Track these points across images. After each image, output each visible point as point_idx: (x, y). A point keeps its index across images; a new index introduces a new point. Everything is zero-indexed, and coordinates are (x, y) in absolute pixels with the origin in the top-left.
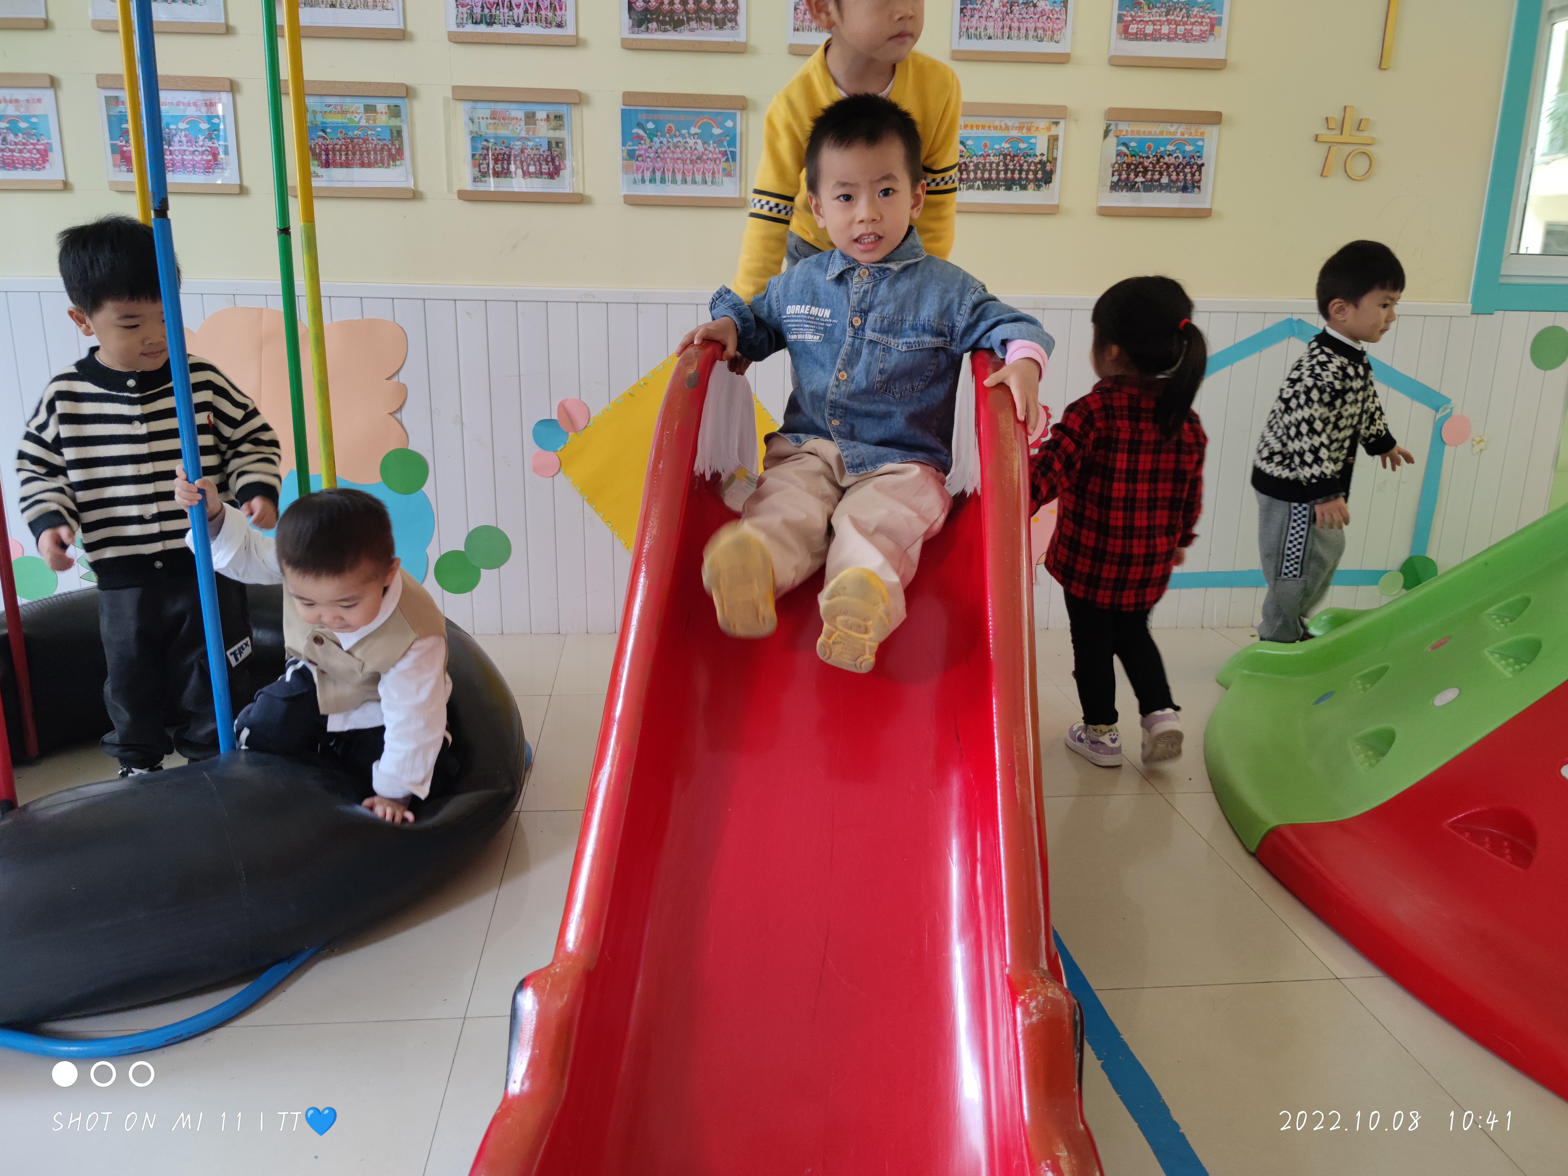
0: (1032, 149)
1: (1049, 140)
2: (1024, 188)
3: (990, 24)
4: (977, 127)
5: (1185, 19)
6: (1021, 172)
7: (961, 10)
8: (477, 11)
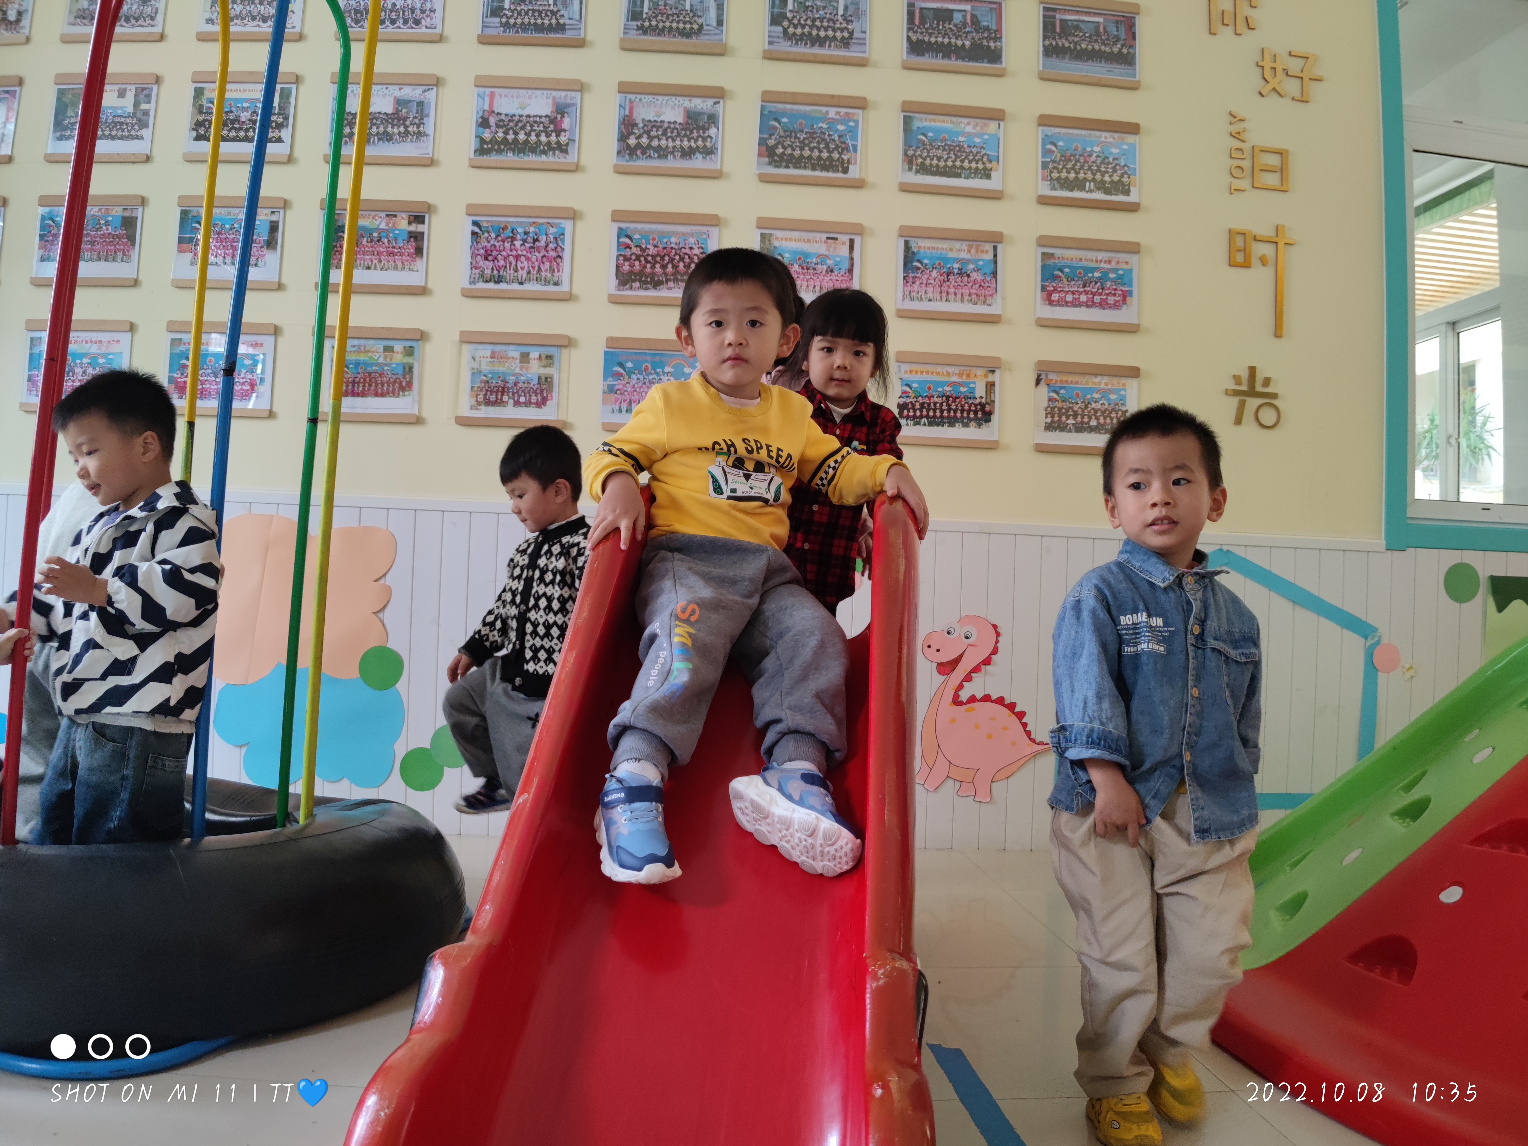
0: (972, 392)
1: (986, 385)
2: (966, 425)
3: (930, 289)
4: (922, 372)
5: (1100, 291)
6: (962, 411)
7: (904, 278)
8: (488, 272)
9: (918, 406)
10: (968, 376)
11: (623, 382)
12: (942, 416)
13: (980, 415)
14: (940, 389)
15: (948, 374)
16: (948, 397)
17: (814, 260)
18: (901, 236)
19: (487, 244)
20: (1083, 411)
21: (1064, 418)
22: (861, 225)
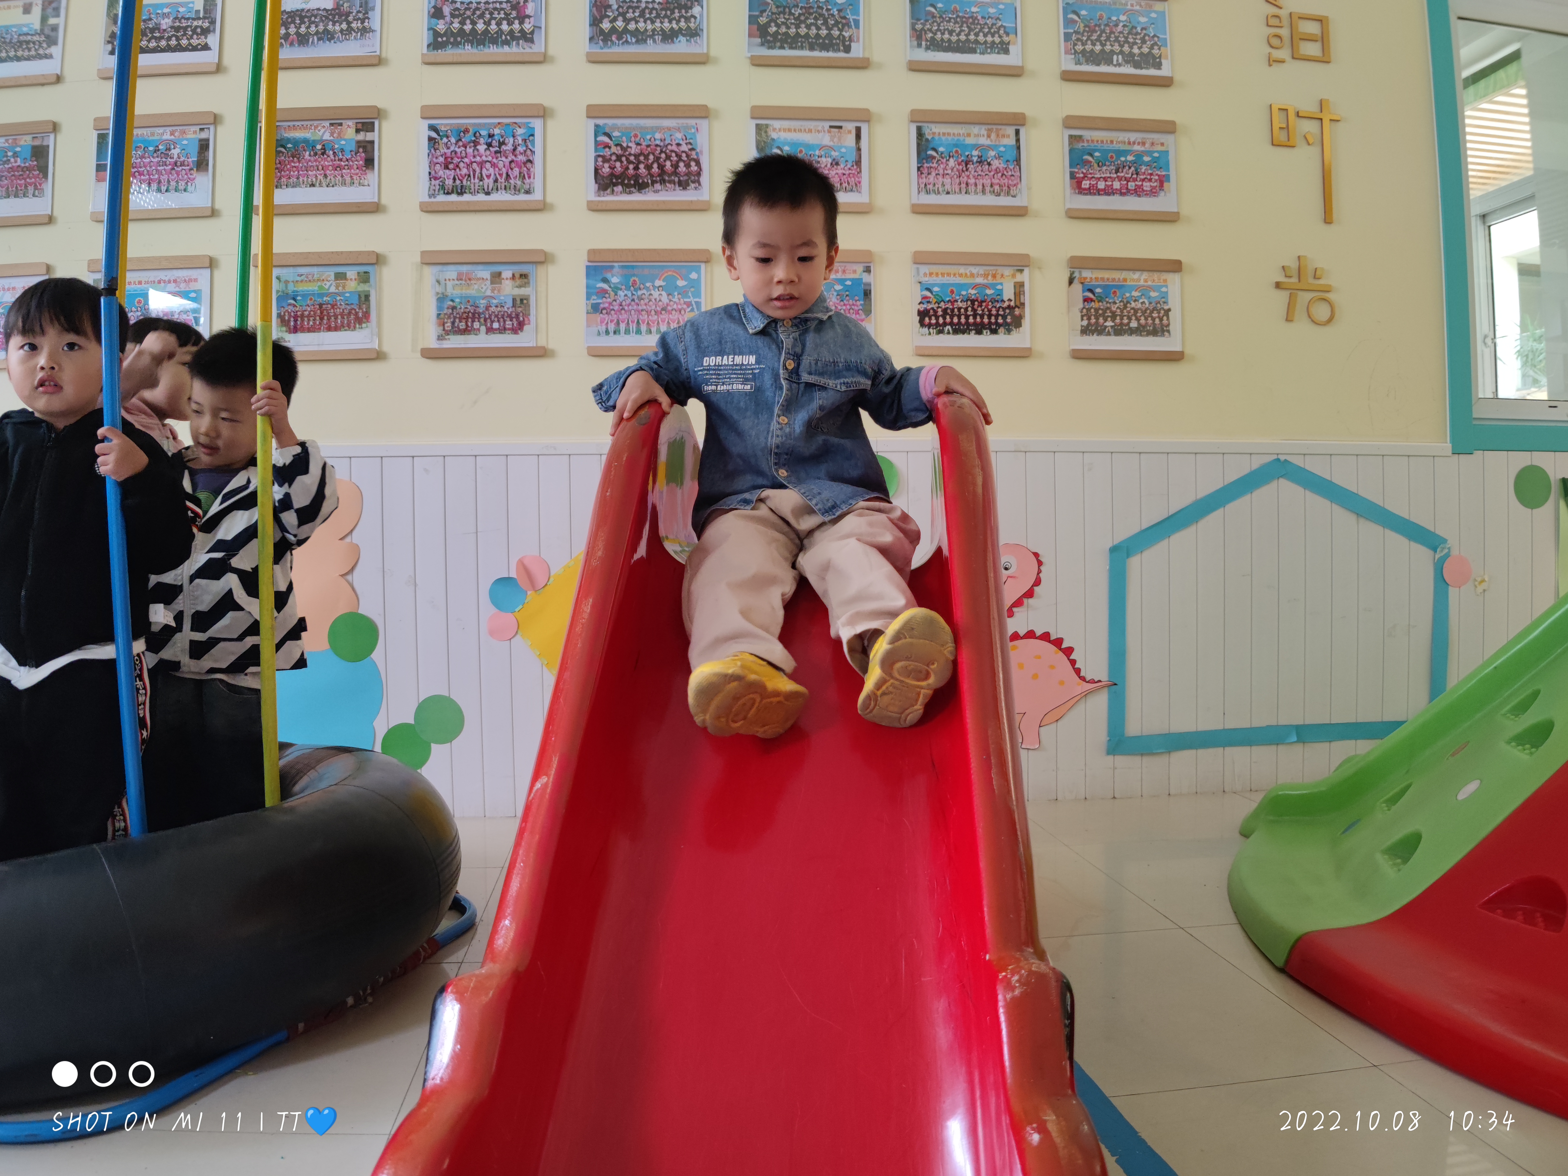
0: (999, 295)
1: (1015, 286)
2: (994, 332)
3: (947, 181)
4: (943, 275)
5: (1135, 176)
6: (990, 316)
7: (919, 168)
8: (449, 183)
9: (940, 313)
10: (994, 276)
11: (609, 300)
12: (967, 323)
13: (1009, 320)
14: (964, 293)
15: (972, 275)
16: (973, 301)
17: (817, 153)
18: (912, 121)
19: (446, 151)
20: (1122, 312)
21: (1101, 320)
22: (867, 110)
